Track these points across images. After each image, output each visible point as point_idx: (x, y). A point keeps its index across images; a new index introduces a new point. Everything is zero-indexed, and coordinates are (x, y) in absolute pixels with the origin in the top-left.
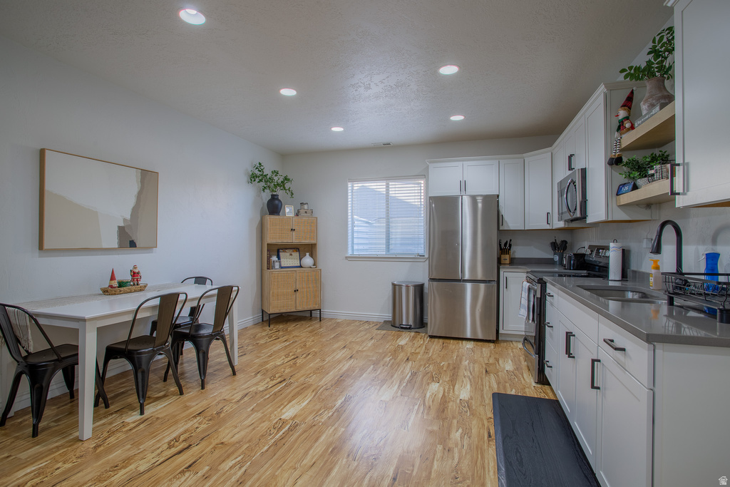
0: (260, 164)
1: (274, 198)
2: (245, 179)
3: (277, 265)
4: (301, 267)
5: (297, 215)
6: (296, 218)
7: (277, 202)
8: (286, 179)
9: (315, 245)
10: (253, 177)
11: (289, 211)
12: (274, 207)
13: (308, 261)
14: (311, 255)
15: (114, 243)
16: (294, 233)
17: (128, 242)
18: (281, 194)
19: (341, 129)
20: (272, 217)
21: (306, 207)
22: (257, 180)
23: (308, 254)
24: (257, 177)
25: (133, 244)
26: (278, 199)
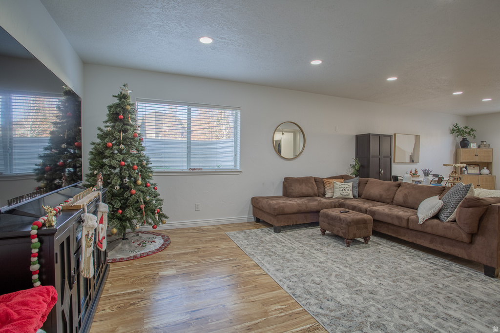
0: (456, 124)
1: (464, 140)
2: (449, 132)
3: (466, 173)
4: (480, 174)
5: (479, 148)
6: (479, 149)
7: (466, 142)
8: (472, 130)
9: (491, 163)
10: (452, 131)
11: (473, 146)
12: (464, 144)
13: (485, 171)
14: (488, 168)
15: (408, 160)
16: (477, 157)
17: (412, 161)
18: (469, 138)
19: (490, 99)
20: (464, 149)
21: (485, 143)
22: (455, 132)
23: (485, 168)
24: (456, 130)
25: (413, 161)
26: (467, 140)
